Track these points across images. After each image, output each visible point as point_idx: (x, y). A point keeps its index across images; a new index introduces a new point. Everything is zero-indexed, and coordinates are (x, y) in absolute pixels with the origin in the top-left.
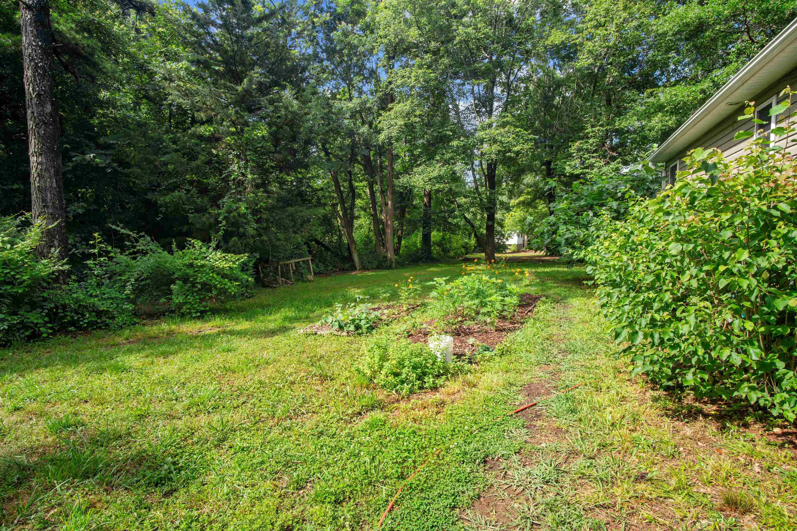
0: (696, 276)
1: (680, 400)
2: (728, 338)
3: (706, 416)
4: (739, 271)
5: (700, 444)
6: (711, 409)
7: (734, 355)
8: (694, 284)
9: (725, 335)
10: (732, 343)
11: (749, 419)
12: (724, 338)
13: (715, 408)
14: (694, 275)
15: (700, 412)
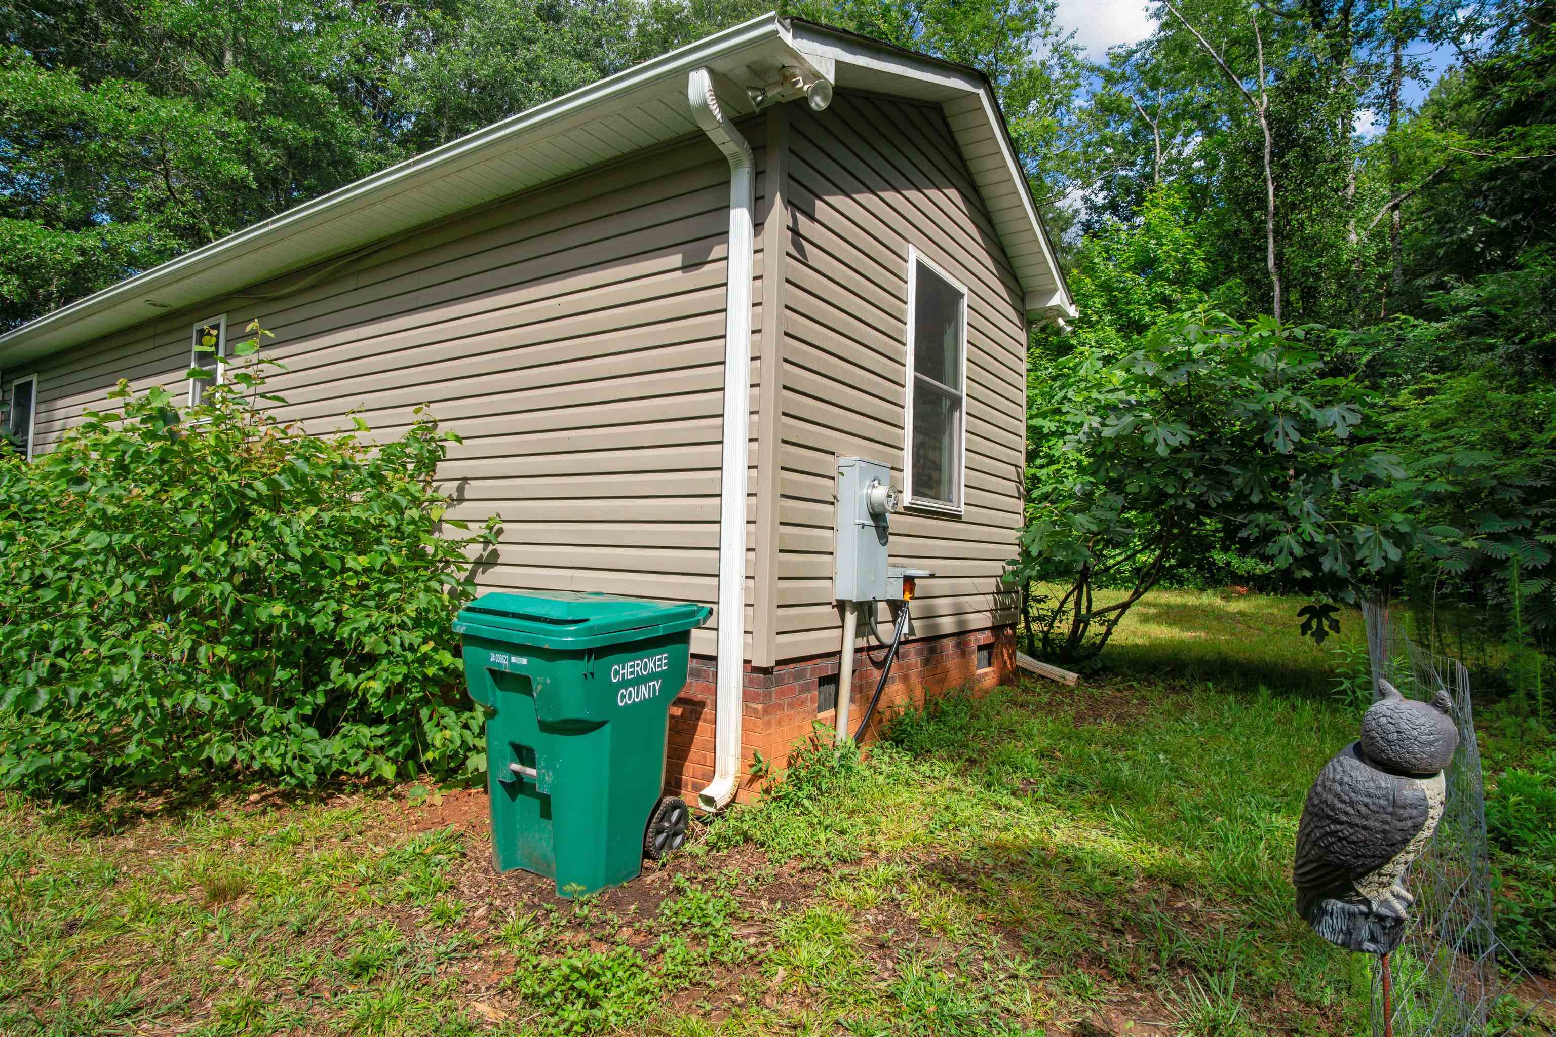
0: (134, 586)
1: (99, 807)
2: (189, 675)
3: (150, 816)
4: (208, 572)
5: (152, 852)
6: (157, 803)
7: (201, 698)
8: (130, 597)
9: (185, 673)
10: (195, 682)
11: (217, 796)
12: (182, 678)
13: (161, 800)
14: (129, 584)
15: (139, 812)
